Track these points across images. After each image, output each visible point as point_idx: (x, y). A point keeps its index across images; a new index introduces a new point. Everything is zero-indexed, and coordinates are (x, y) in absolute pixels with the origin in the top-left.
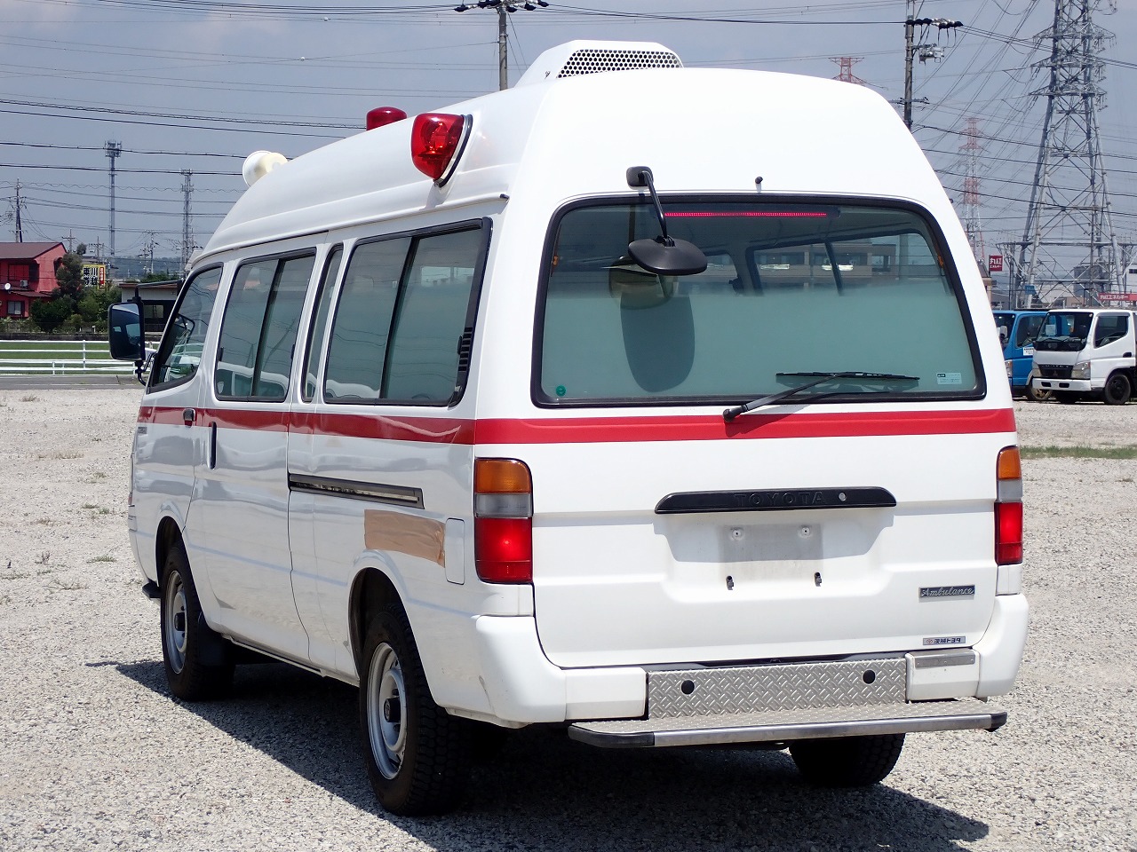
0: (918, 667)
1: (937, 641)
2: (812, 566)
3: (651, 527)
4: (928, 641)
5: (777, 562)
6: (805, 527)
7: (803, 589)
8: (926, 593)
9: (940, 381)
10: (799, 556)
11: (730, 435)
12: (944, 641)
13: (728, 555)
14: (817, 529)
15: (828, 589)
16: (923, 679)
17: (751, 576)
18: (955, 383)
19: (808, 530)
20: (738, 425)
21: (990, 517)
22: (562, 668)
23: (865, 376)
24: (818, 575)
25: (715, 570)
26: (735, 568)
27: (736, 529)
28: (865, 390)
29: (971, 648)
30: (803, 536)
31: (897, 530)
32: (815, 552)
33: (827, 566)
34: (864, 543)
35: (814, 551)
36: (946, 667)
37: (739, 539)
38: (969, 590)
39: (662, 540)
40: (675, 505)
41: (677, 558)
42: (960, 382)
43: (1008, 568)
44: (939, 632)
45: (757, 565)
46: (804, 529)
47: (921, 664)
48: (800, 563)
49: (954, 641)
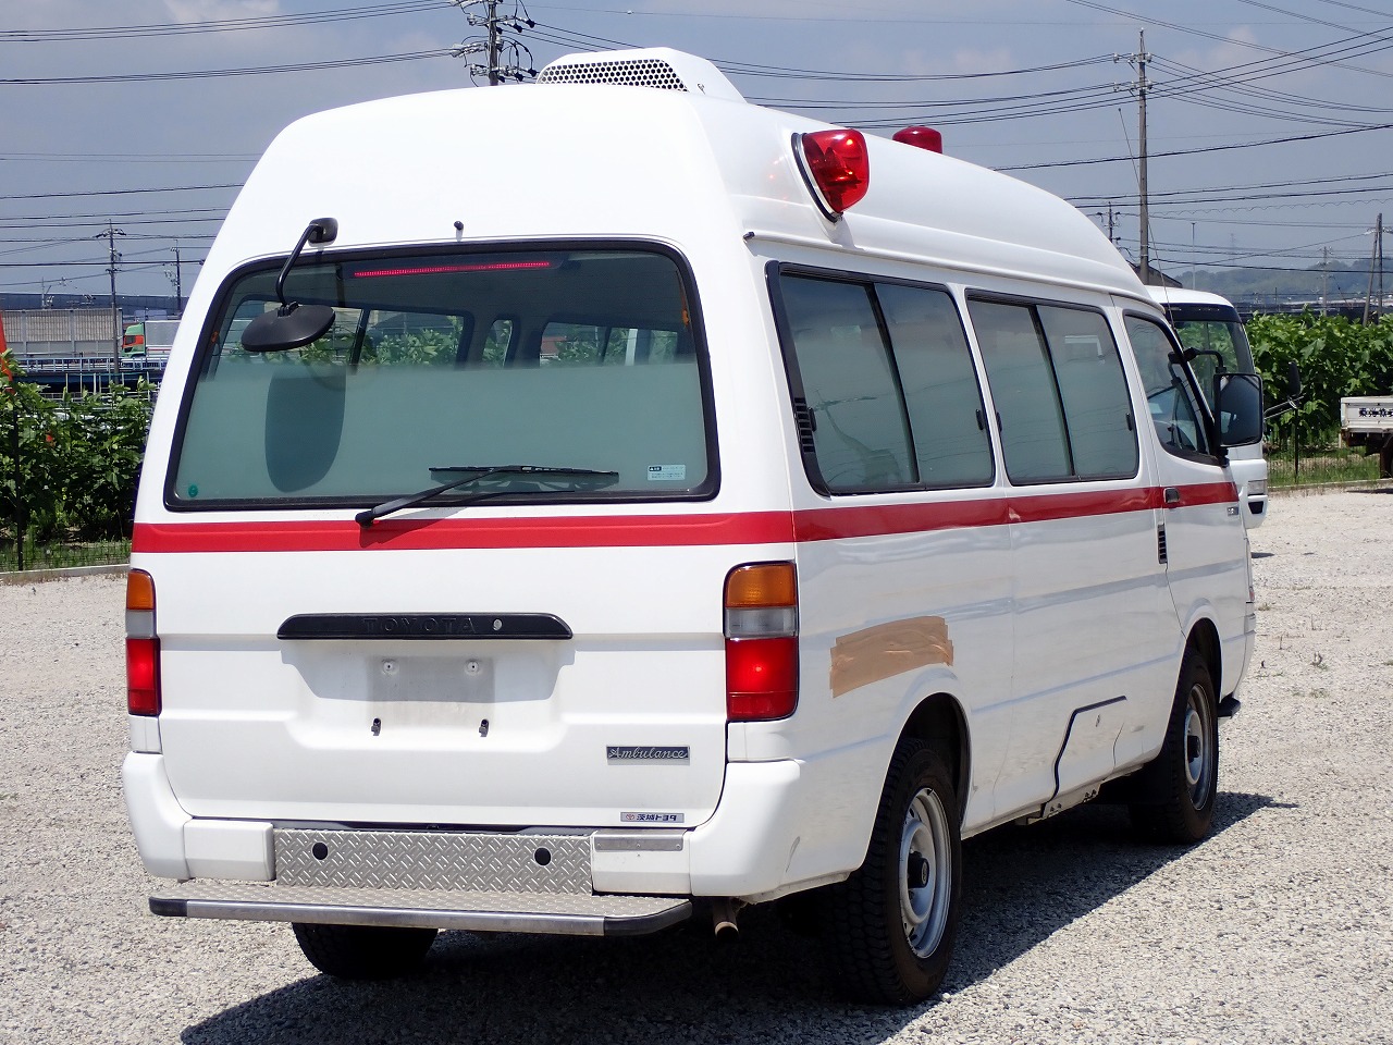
0: (598, 848)
1: (642, 817)
2: (479, 710)
3: (278, 654)
4: (630, 816)
5: (436, 705)
6: (473, 661)
7: (465, 739)
8: (616, 753)
9: (652, 476)
10: (464, 696)
11: (365, 544)
12: (652, 817)
13: (379, 692)
14: (488, 664)
15: (496, 741)
16: (607, 865)
17: (404, 720)
18: (674, 478)
19: (475, 664)
20: (374, 533)
21: (718, 658)
22: (194, 818)
23: (533, 471)
24: (485, 723)
25: (363, 710)
26: (385, 709)
27: (388, 661)
28: (543, 488)
29: (692, 829)
30: (472, 673)
31: (579, 670)
32: (485, 694)
33: (498, 711)
34: (544, 687)
35: (484, 692)
36: (639, 852)
37: (393, 673)
38: (683, 752)
39: (292, 671)
40: (298, 629)
41: (318, 694)
42: (683, 477)
43: (745, 727)
44: (643, 806)
45: (413, 706)
46: (471, 664)
47: (603, 845)
48: (466, 706)
49: (666, 818)
